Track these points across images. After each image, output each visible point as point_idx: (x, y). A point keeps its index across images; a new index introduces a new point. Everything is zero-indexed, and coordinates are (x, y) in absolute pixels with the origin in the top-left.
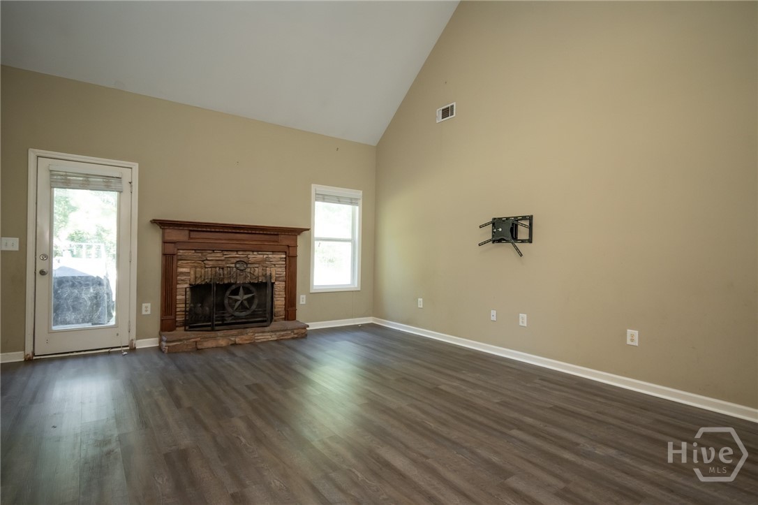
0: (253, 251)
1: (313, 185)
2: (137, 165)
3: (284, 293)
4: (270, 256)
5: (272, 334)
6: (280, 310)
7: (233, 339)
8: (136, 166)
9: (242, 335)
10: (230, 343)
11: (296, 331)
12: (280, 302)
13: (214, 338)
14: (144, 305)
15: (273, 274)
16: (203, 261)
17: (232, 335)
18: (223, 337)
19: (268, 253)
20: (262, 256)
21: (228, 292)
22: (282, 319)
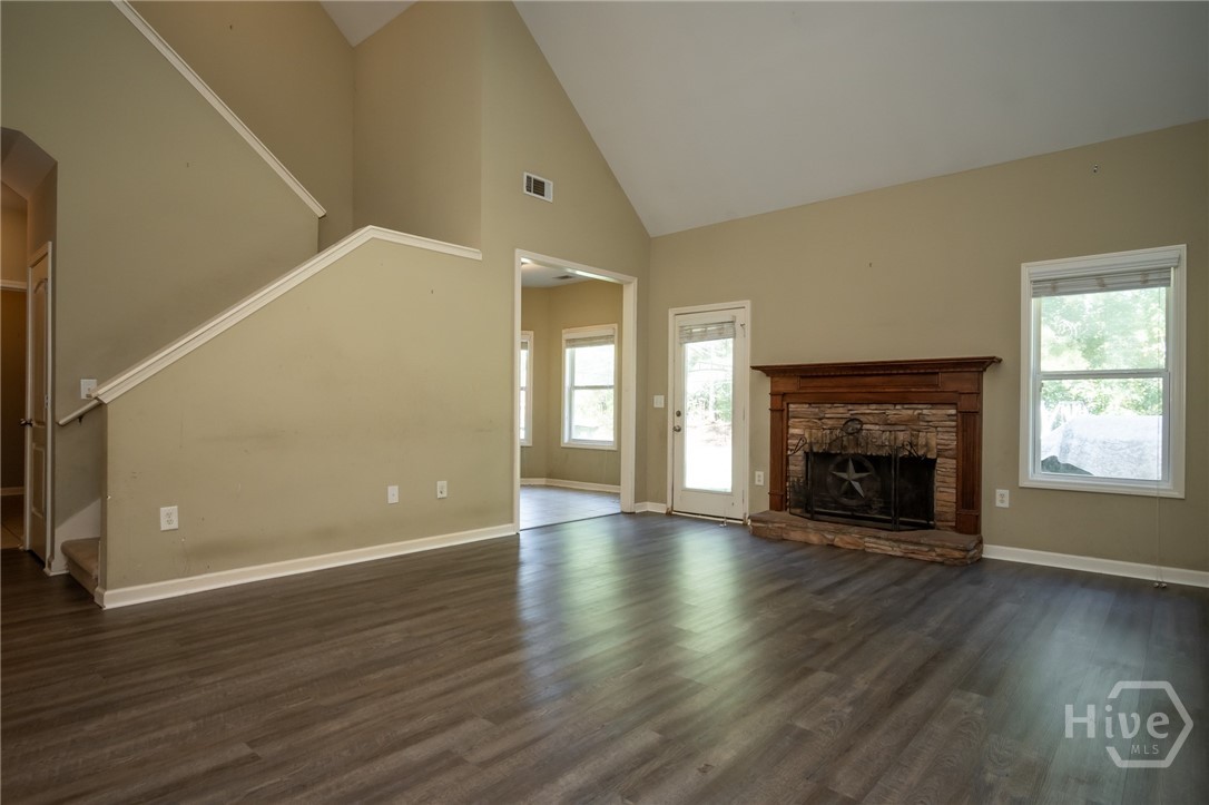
0: (895, 404)
1: (1023, 266)
2: (749, 302)
3: (953, 480)
4: (925, 412)
5: (895, 544)
6: (945, 509)
7: (830, 537)
8: (747, 303)
9: (844, 534)
10: (825, 542)
11: (939, 550)
12: (945, 494)
13: (804, 529)
14: (757, 473)
15: (933, 443)
16: (820, 419)
17: (830, 532)
18: (817, 530)
19: (920, 406)
20: (910, 412)
21: (832, 466)
22: (951, 527)
